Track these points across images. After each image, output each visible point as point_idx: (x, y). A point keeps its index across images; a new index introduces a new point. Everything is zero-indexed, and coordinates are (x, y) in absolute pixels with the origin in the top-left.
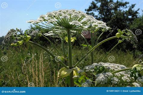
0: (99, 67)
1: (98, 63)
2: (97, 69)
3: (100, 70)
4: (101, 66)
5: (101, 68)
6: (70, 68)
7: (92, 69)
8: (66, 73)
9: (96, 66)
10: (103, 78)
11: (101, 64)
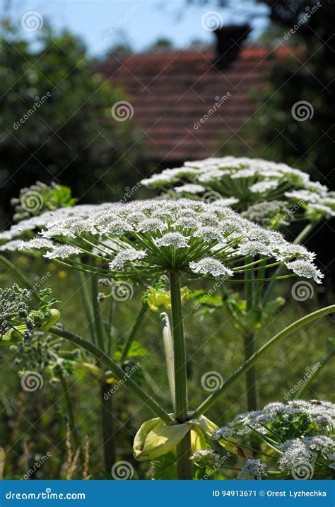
0: (291, 418)
1: (285, 403)
2: (283, 425)
3: (291, 426)
4: (298, 414)
5: (296, 420)
6: (180, 421)
7: (263, 423)
8: (163, 440)
9: (279, 414)
10: (301, 452)
11: (295, 406)
